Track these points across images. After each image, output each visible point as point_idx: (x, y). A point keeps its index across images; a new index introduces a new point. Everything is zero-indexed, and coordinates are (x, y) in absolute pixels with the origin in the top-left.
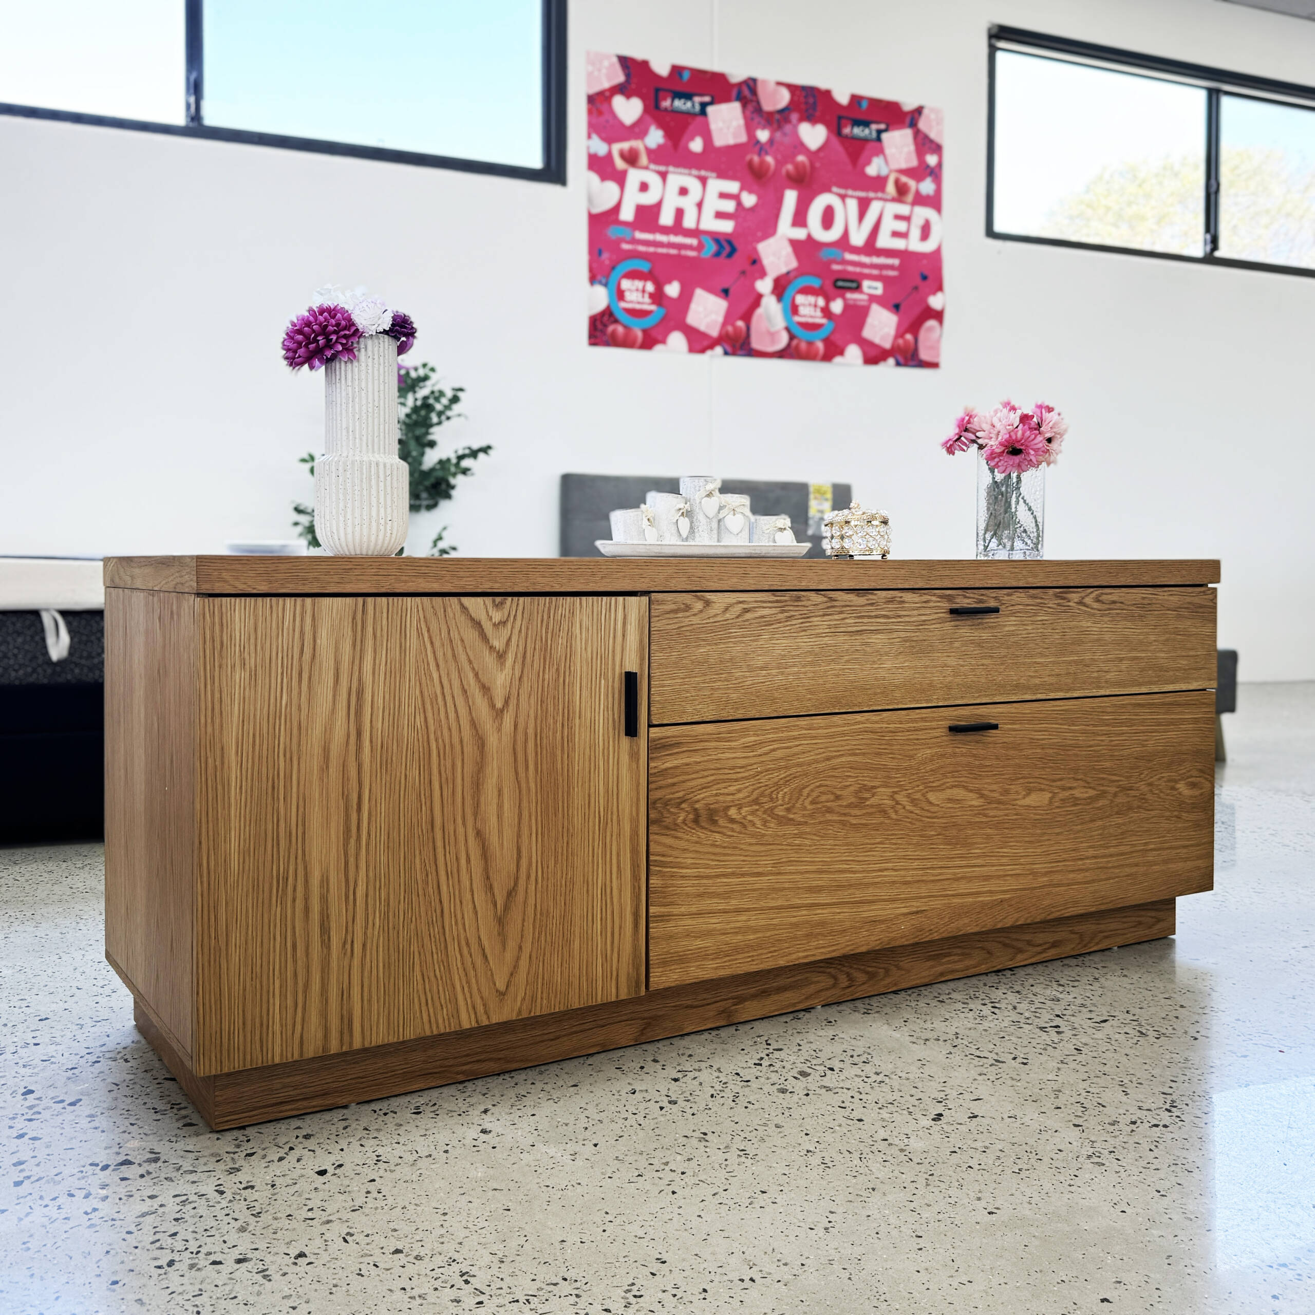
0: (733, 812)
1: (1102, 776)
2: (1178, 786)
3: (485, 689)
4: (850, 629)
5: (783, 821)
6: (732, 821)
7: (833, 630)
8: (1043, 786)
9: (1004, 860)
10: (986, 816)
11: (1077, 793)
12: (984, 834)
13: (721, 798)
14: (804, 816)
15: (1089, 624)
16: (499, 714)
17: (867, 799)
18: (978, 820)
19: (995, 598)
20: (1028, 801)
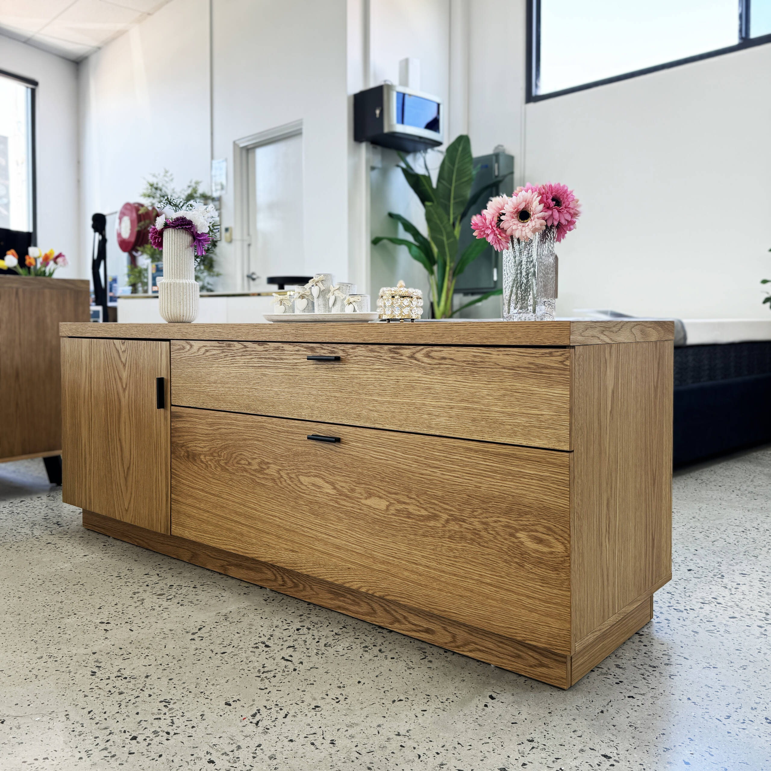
0: (202, 457)
1: (433, 501)
2: (518, 535)
3: (121, 379)
4: (255, 365)
5: (224, 469)
6: (202, 462)
7: (246, 365)
8: (381, 494)
9: (351, 540)
10: (337, 502)
11: (411, 508)
12: (337, 516)
13: (197, 448)
14: (233, 469)
15: (420, 375)
16: (124, 390)
17: (264, 469)
18: (331, 504)
19: (343, 350)
20: (368, 502)
